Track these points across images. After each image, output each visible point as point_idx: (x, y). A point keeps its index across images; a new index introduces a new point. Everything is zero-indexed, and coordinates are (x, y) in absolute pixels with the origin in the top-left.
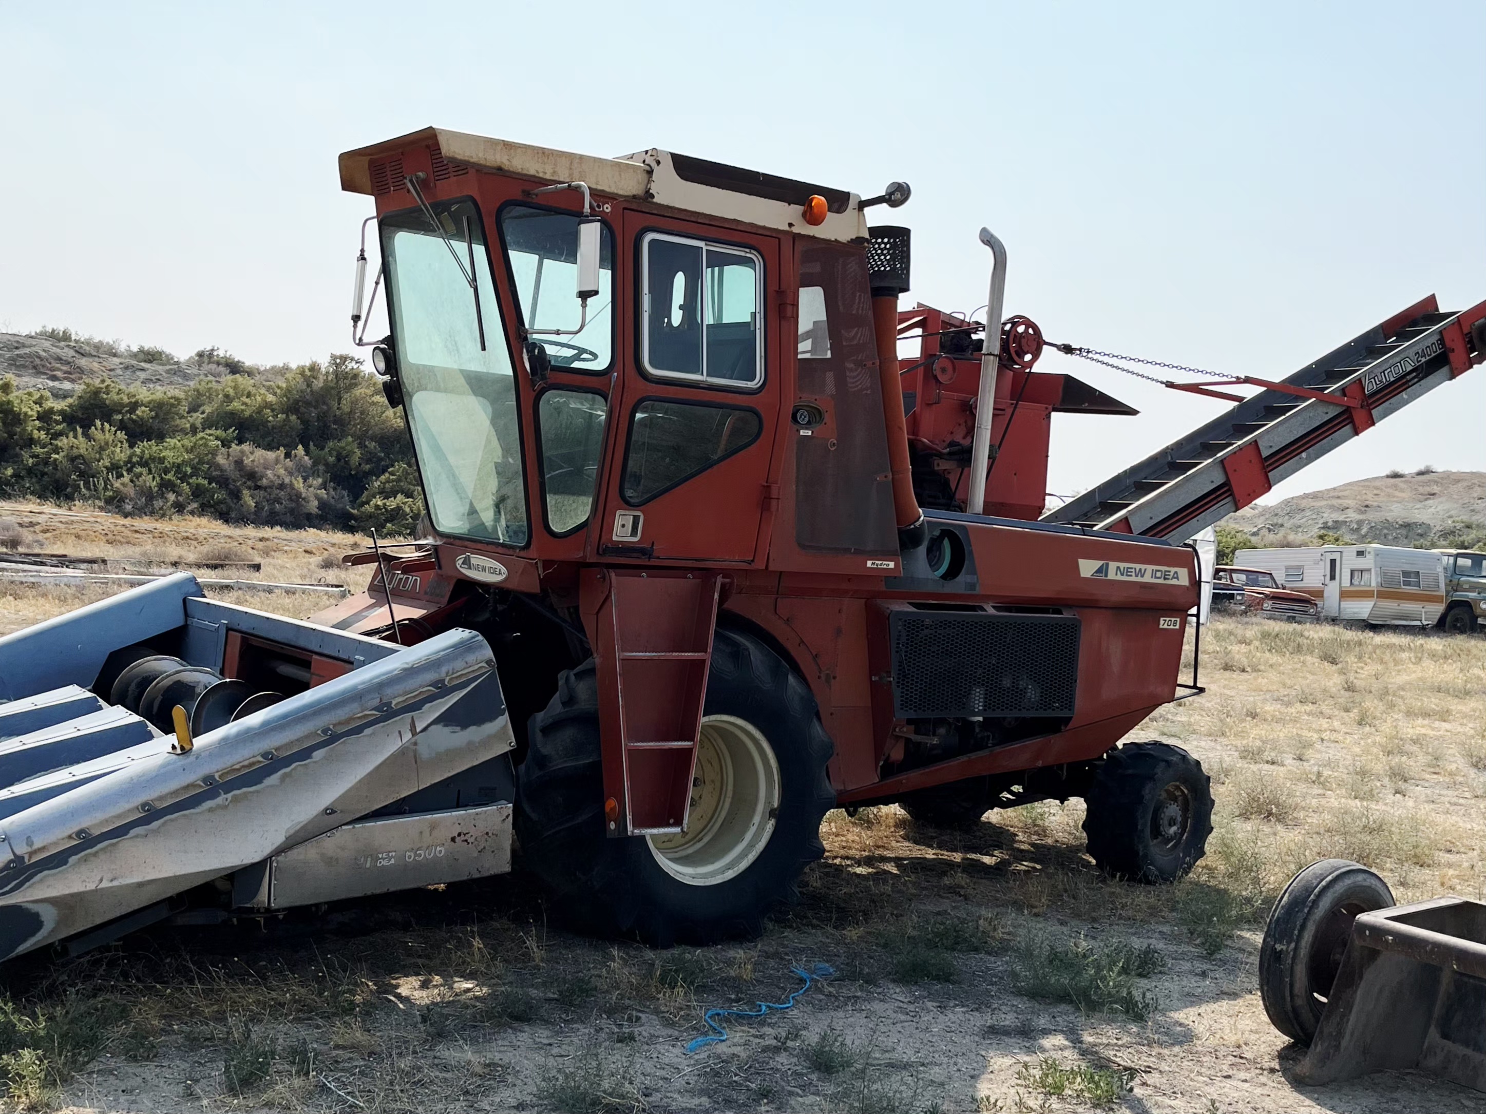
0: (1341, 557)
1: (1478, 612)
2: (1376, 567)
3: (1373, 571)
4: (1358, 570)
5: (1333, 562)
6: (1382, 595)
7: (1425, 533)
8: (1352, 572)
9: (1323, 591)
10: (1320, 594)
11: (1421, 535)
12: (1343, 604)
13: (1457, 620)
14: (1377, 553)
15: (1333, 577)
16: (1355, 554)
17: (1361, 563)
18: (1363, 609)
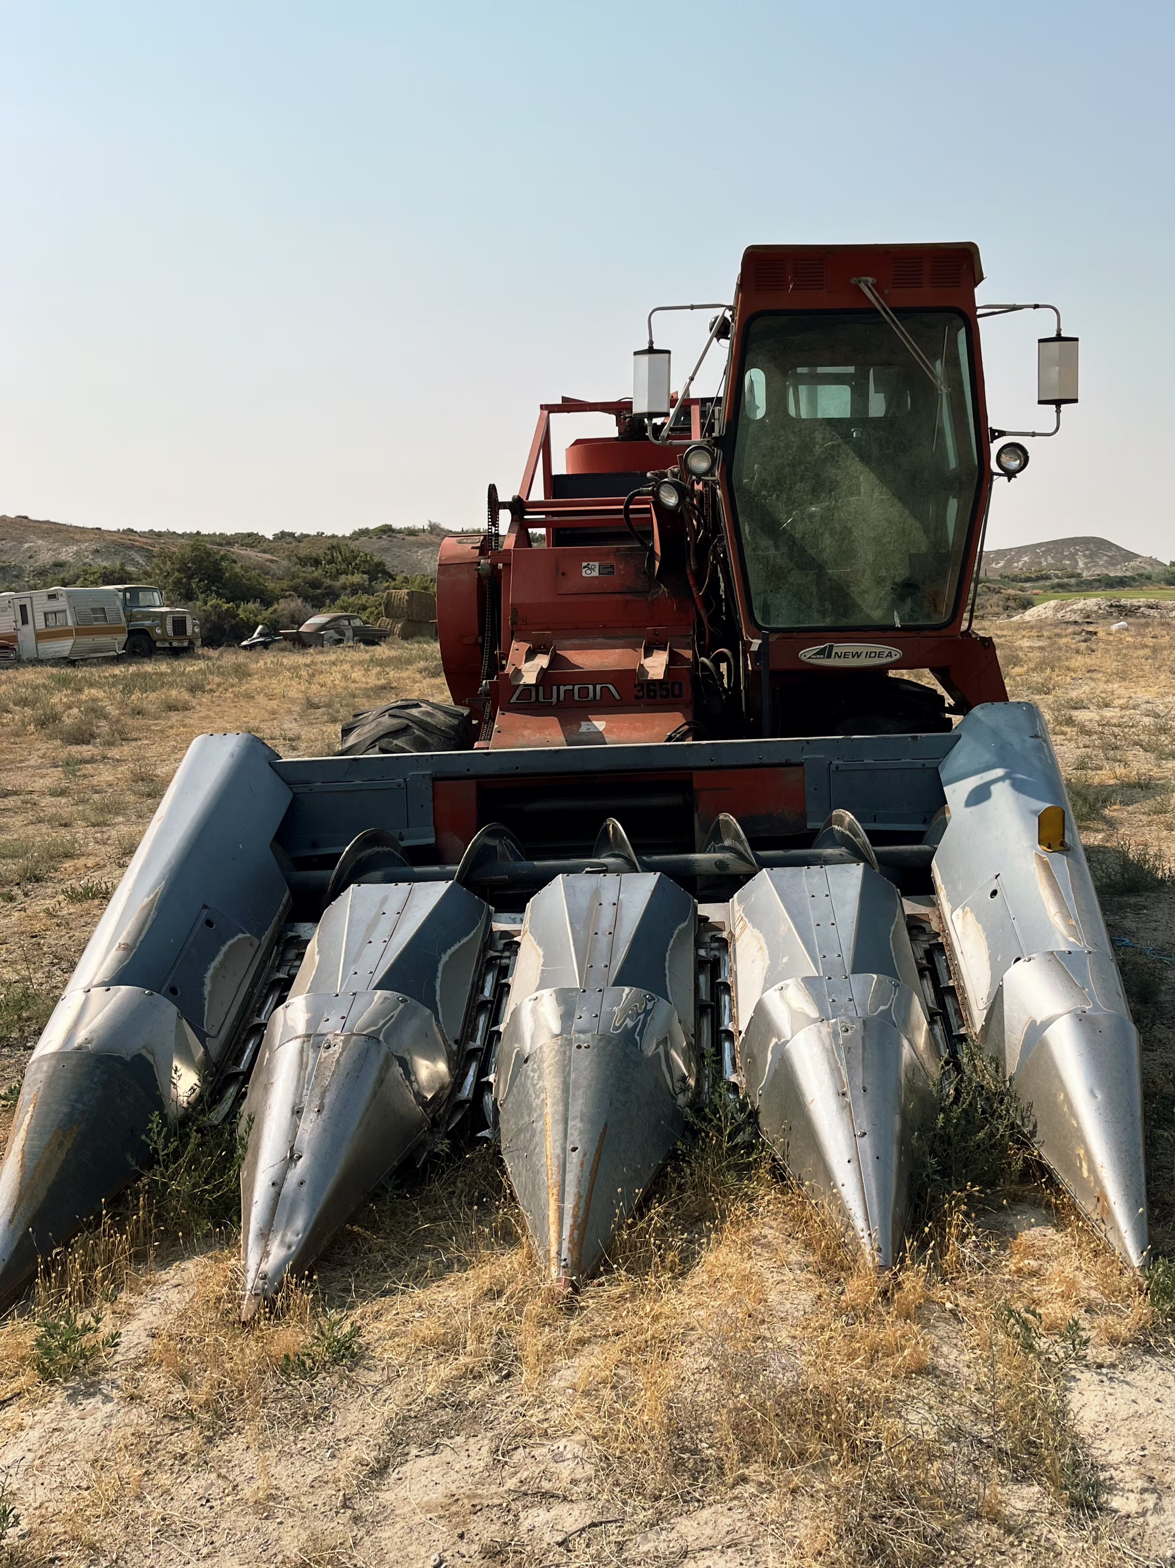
0: (32, 602)
1: (154, 637)
2: (70, 608)
3: (68, 612)
4: (51, 613)
5: (23, 608)
6: (80, 632)
7: (20, 574)
8: (45, 614)
9: (16, 637)
10: (13, 638)
11: (16, 577)
12: (40, 646)
13: (135, 647)
14: (70, 595)
15: (25, 621)
16: (46, 598)
17: (54, 605)
18: (64, 646)
